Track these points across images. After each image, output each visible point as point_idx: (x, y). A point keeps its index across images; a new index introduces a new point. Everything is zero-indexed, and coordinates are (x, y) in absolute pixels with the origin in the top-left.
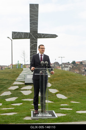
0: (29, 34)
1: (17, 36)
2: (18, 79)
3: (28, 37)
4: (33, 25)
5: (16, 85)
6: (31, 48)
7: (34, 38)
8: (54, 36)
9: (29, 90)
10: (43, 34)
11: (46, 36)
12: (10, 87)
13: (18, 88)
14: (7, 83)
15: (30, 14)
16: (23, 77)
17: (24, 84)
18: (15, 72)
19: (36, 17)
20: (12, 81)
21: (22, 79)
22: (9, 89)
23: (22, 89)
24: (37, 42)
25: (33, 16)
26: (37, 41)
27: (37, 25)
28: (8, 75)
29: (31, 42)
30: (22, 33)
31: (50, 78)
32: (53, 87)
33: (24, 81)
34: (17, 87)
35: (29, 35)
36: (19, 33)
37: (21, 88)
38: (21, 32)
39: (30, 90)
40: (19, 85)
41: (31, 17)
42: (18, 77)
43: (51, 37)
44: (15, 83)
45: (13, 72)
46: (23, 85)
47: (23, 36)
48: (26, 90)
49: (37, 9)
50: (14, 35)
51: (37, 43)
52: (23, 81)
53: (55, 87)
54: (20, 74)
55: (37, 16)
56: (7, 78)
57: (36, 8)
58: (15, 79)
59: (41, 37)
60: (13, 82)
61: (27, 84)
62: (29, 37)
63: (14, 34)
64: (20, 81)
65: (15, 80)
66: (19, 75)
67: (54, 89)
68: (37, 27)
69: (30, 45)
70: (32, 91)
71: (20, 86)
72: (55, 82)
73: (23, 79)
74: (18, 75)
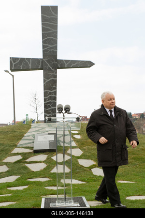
0: (41, 61)
1: (18, 65)
2: (21, 142)
3: (39, 68)
4: (47, 45)
5: (18, 154)
6: (46, 87)
7: (51, 68)
8: (88, 64)
9: (40, 162)
10: (67, 61)
11: (73, 65)
12: (6, 158)
13: (21, 160)
14: (2, 150)
15: (42, 24)
16: (30, 139)
17: (31, 151)
18: (15, 131)
19: (54, 30)
20: (11, 146)
21: (28, 143)
22: (3, 161)
23: (28, 160)
24: (56, 75)
25: (49, 28)
26: (56, 73)
27: (55, 45)
28: (2, 136)
29: (46, 76)
30: (29, 59)
31: (80, 139)
32: (87, 156)
33: (32, 146)
34: (19, 157)
35: (40, 64)
36: (23, 60)
37: (27, 158)
38: (27, 59)
39: (44, 162)
40: (23, 154)
41: (43, 29)
42: (21, 139)
43: (82, 66)
44: (16, 150)
45: (13, 131)
46: (30, 153)
47: (30, 65)
48: (36, 162)
49: (56, 15)
50: (14, 64)
51: (56, 78)
52: (30, 147)
53: (89, 156)
54: (26, 135)
55: (56, 27)
56: (2, 142)
57: (53, 13)
58: (16, 144)
59: (63, 67)
60: (13, 149)
61: (37, 152)
62: (42, 66)
63: (14, 62)
64: (25, 146)
65: (15, 146)
66: (23, 136)
67: (88, 159)
68: (56, 48)
69: (44, 81)
70: (46, 164)
71: (25, 156)
72: (90, 147)
73: (30, 143)
74: (21, 137)
